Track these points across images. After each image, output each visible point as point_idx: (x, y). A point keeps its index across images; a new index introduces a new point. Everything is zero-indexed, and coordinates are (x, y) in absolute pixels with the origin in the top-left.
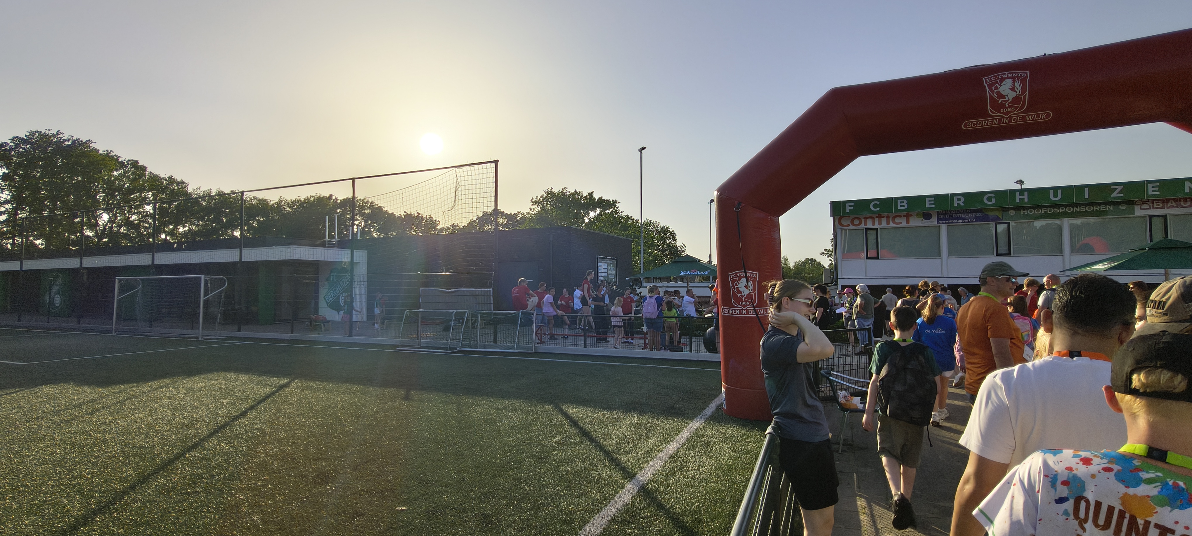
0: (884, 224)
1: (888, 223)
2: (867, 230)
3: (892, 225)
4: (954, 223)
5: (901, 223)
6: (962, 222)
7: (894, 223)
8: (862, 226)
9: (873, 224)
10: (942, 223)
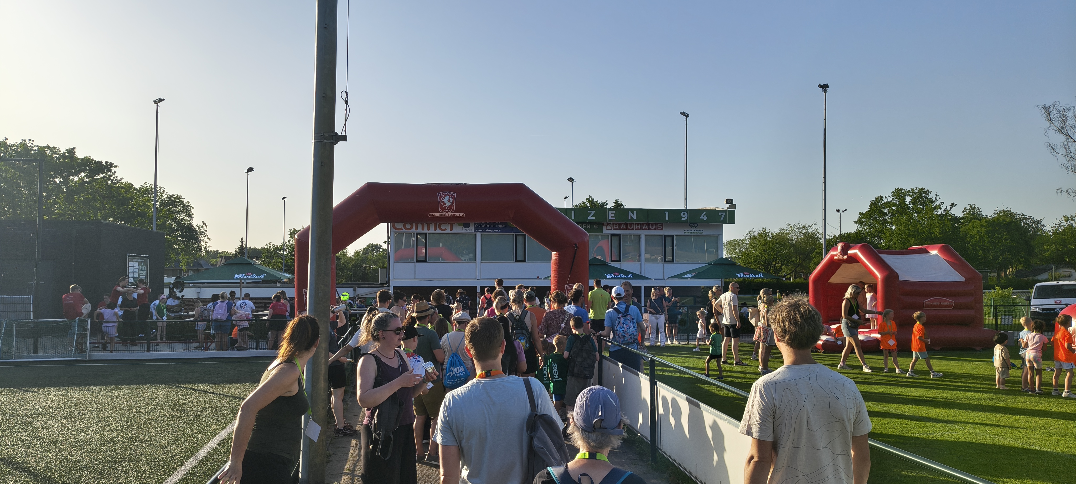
0: (432, 230)
1: (435, 229)
2: (417, 234)
3: (438, 231)
4: (487, 232)
5: (445, 229)
6: (492, 232)
7: (440, 229)
8: (413, 230)
9: (423, 229)
10: (478, 232)
